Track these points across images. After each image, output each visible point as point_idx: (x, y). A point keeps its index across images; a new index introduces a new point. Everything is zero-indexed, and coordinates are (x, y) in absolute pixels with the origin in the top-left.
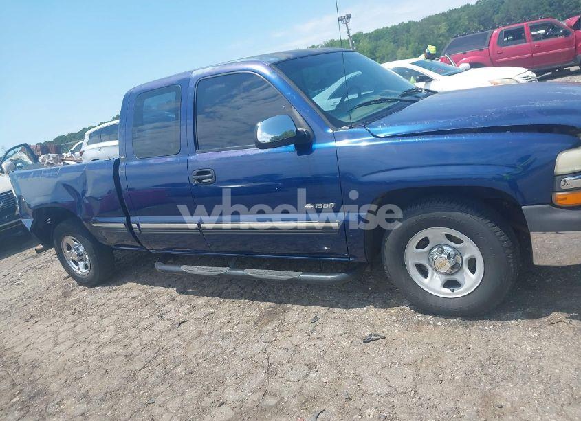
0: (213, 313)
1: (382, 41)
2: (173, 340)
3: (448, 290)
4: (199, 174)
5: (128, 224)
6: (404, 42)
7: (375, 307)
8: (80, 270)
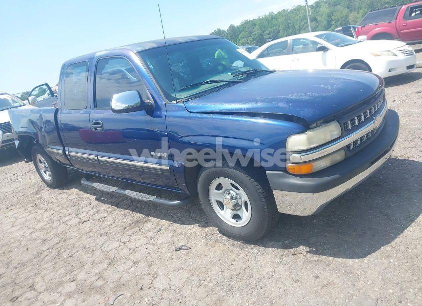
0: (105, 217)
1: (339, 6)
2: (74, 233)
3: (234, 221)
4: (95, 124)
5: (64, 151)
6: (357, 7)
7: (199, 226)
8: (47, 176)
